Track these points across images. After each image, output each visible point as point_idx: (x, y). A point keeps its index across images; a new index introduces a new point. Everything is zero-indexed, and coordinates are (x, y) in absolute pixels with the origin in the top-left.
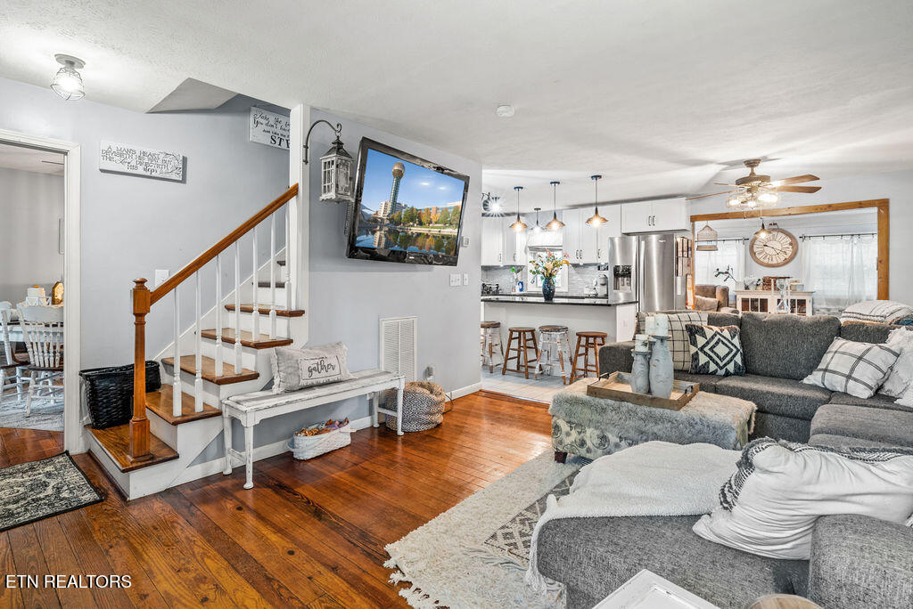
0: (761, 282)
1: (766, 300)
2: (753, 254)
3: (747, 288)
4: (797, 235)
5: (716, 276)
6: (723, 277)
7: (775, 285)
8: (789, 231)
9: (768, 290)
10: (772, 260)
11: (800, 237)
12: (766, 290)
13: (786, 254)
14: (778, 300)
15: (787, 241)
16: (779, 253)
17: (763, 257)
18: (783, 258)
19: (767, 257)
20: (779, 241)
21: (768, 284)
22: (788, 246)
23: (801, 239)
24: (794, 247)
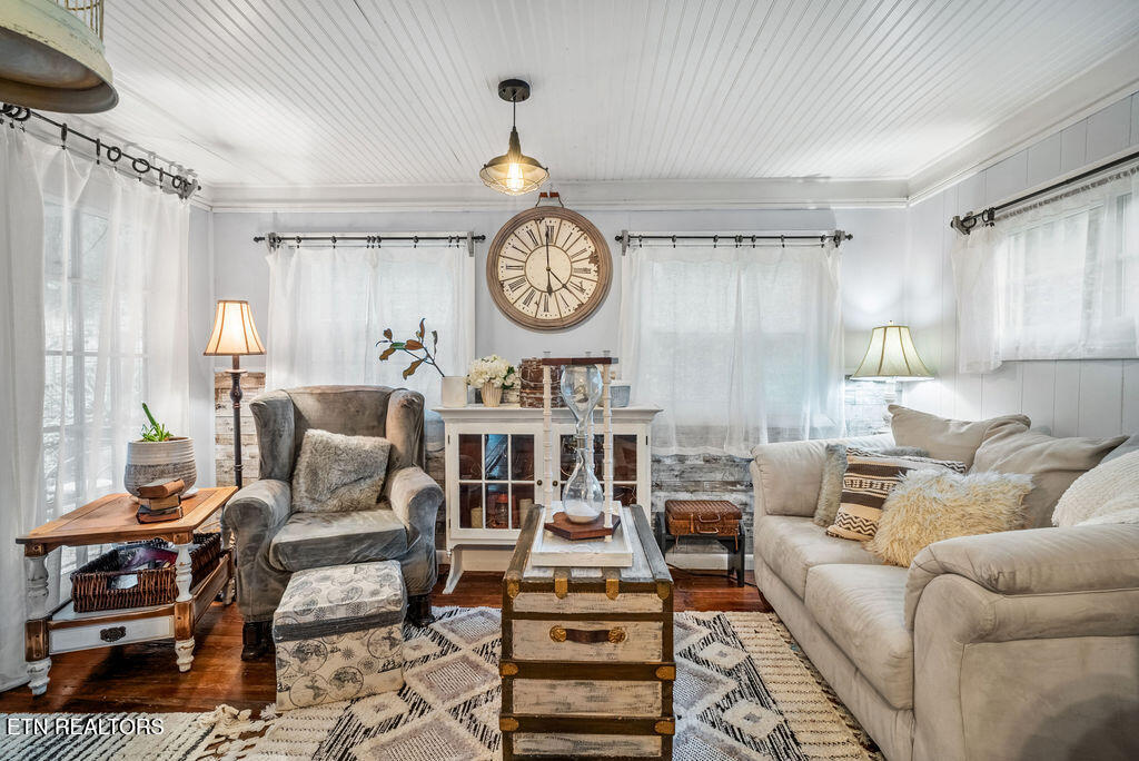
0: (514, 378)
1: (529, 439)
2: (496, 285)
3: (479, 398)
4: (608, 232)
5: (384, 357)
6: (403, 359)
7: (555, 388)
8: (590, 217)
9: (535, 406)
10: (546, 309)
11: (619, 239)
12: (531, 405)
13: (582, 290)
14: (562, 437)
15: (585, 250)
16: (564, 286)
17: (523, 298)
18: (574, 304)
19: (534, 300)
20: (565, 248)
21: (532, 384)
22: (586, 264)
23: (619, 246)
24: (603, 270)
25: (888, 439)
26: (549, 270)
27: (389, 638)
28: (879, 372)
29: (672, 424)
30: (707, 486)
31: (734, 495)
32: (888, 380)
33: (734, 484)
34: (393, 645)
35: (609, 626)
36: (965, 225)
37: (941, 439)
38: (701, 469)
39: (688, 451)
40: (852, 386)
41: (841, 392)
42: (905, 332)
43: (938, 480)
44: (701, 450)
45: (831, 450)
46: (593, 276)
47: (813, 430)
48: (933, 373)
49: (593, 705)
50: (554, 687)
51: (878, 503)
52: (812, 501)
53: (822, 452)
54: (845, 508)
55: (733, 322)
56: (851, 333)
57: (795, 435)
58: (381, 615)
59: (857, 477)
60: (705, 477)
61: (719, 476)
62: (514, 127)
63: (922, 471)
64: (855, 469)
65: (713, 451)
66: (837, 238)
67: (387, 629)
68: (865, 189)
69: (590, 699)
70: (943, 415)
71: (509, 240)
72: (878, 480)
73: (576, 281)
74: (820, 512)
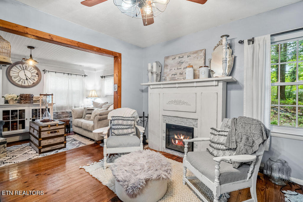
1: (24, 110)
2: (9, 77)
3: (7, 102)
4: (41, 69)
9: (25, 104)
10: (25, 83)
11: (43, 71)
12: (24, 103)
13: (34, 80)
14: (32, 109)
15: (35, 72)
16: (30, 79)
17: (18, 80)
18: (32, 83)
19: (21, 81)
20: (30, 71)
21: (25, 99)
22: (35, 75)
23: (43, 72)
24: (39, 76)
25: (92, 106)
26: (25, 75)
27: (4, 147)
28: (91, 97)
29: (55, 106)
30: (62, 117)
31: (68, 118)
32: (93, 98)
33: (67, 116)
34: (5, 148)
35: (57, 130)
36: (102, 77)
37: (99, 105)
38: (61, 114)
39: (59, 111)
40: (87, 99)
41: (86, 100)
42: (95, 91)
43: (98, 110)
44: (61, 111)
45: (85, 108)
46: (37, 77)
47: (81, 106)
48: (99, 97)
49: (54, 142)
50: (48, 140)
51: (91, 114)
52: (82, 116)
53: (83, 109)
54: (87, 115)
55: (67, 88)
56: (87, 91)
57: (78, 107)
58: (2, 142)
59: (88, 111)
60: (62, 116)
61: (65, 115)
62: (31, 54)
63: (96, 109)
64: (88, 110)
65: (64, 111)
66: (85, 76)
67: (3, 145)
68: (89, 68)
69: (54, 141)
70: (99, 102)
71: (14, 67)
72: (91, 111)
73: (33, 78)
74: (83, 117)
